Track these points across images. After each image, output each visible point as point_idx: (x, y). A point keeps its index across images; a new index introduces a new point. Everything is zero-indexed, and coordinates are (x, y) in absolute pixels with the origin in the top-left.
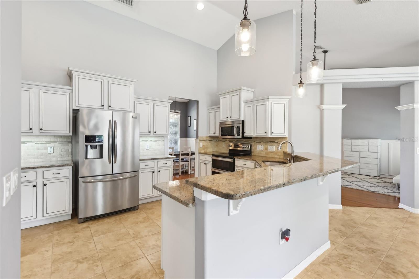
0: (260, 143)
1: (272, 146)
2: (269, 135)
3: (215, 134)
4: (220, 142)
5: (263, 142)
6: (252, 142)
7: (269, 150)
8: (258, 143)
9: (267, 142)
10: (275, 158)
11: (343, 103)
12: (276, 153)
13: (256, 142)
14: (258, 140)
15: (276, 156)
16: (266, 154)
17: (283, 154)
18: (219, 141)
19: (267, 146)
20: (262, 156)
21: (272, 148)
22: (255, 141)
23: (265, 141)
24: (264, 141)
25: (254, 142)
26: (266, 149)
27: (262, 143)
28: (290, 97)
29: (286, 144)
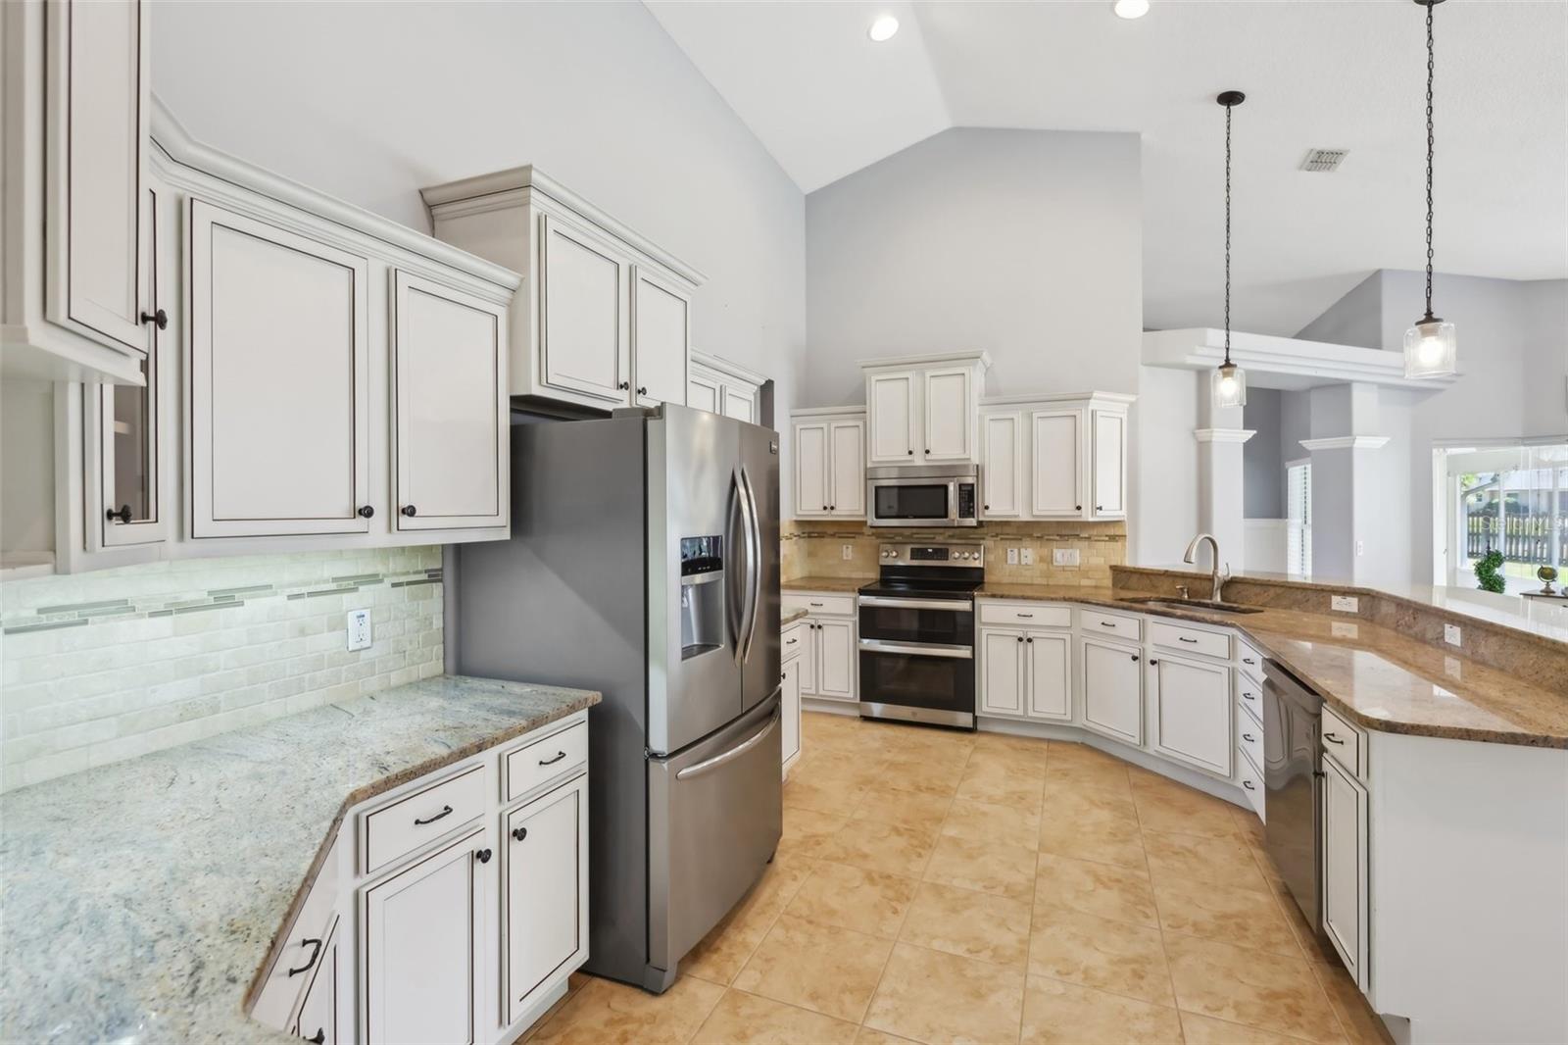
0: (1021, 539)
1: (1070, 551)
2: (1087, 516)
3: (834, 512)
4: (827, 540)
5: (1030, 536)
6: (983, 539)
7: (1055, 564)
8: (1008, 542)
9: (1046, 537)
10: (1079, 587)
11: (1247, 426)
12: (1082, 571)
13: (1002, 539)
14: (1007, 530)
15: (1085, 582)
16: (1041, 577)
17: (1109, 573)
18: (821, 535)
19: (1045, 552)
20: (1029, 582)
21: (1068, 556)
22: (997, 535)
23: (1039, 535)
24: (1035, 535)
25: (992, 536)
26: (1049, 560)
27: (1027, 542)
28: (1132, 398)
29: (1119, 544)
